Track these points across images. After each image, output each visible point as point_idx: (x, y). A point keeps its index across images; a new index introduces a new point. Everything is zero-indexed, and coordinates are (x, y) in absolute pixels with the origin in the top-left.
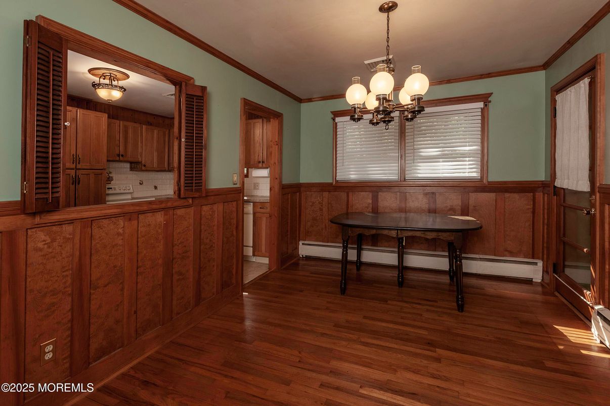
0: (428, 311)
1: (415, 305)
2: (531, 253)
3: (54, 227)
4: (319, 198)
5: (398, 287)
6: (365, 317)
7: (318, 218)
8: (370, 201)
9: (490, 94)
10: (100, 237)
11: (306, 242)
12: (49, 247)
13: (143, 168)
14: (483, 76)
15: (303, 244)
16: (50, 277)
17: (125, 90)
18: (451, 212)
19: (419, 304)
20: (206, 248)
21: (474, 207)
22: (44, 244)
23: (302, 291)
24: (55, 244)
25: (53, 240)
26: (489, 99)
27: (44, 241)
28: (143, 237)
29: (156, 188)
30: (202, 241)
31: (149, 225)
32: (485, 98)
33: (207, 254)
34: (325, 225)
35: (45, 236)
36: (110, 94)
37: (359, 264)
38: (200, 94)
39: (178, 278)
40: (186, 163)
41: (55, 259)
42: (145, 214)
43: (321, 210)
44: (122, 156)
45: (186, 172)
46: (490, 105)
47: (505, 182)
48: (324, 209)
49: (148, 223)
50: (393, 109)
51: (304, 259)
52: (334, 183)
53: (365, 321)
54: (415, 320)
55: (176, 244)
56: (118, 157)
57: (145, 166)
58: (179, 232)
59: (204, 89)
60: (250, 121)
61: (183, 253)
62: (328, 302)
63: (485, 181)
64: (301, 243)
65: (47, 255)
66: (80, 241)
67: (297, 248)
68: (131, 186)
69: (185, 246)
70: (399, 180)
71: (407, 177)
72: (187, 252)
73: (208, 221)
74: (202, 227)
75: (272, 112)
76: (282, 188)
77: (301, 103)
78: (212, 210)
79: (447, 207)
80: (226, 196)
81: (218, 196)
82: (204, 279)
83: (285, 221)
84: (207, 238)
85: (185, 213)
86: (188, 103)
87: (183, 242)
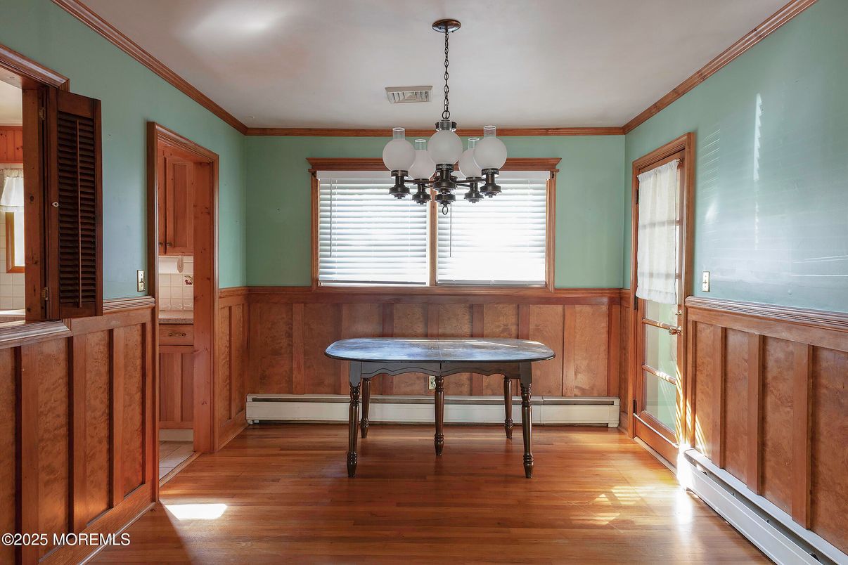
2: (606, 390)
4: (284, 316)
9: (558, 160)
11: (262, 396)
15: (254, 400)
20: (95, 418)
21: (536, 326)
26: (557, 167)
30: (87, 403)
32: (552, 165)
33: (95, 428)
34: (298, 363)
38: (88, 114)
39: (47, 478)
40: (63, 250)
43: (290, 335)
45: (63, 269)
46: (558, 176)
47: (576, 290)
48: (295, 334)
51: (258, 427)
52: (314, 288)
55: (42, 412)
58: (47, 389)
59: (95, 104)
61: (55, 429)
63: (551, 289)
64: (249, 398)
67: (242, 409)
69: (58, 416)
70: (428, 285)
71: (440, 281)
72: (61, 427)
73: (96, 364)
74: (88, 376)
75: (202, 150)
76: (220, 297)
77: (245, 134)
78: (103, 342)
79: (499, 327)
80: (128, 315)
81: (114, 315)
82: (91, 479)
83: (224, 359)
84: (96, 398)
85: (57, 349)
86: (63, 130)
87: (55, 408)
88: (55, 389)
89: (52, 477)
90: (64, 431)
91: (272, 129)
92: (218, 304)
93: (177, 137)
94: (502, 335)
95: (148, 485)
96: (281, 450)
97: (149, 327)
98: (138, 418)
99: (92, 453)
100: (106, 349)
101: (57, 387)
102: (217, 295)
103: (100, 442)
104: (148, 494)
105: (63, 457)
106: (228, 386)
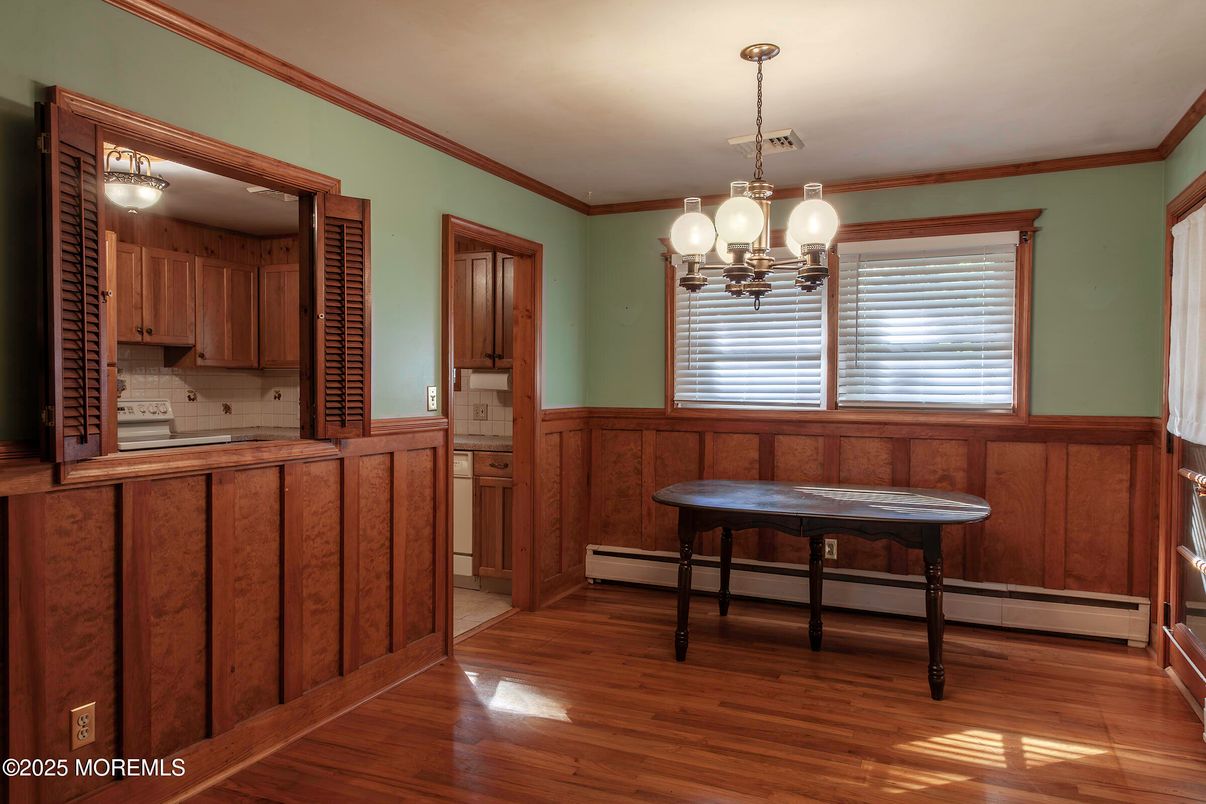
0: (864, 695)
1: (839, 686)
2: (1126, 582)
3: (87, 491)
4: (632, 446)
5: (810, 651)
6: (723, 704)
7: (631, 492)
8: (755, 455)
9: (1039, 213)
10: (166, 515)
11: (602, 548)
12: (80, 528)
13: (200, 361)
14: (1021, 169)
15: (596, 553)
16: (84, 586)
17: (168, 184)
18: (944, 484)
19: (851, 683)
20: (372, 550)
21: (998, 473)
22: (73, 523)
23: (589, 653)
24: (91, 524)
25: (87, 516)
26: (1037, 224)
27: (73, 516)
28: (245, 518)
29: (227, 409)
30: (361, 532)
31: (256, 494)
32: (1025, 223)
33: (372, 561)
34: (649, 509)
35: (74, 507)
36: (133, 197)
37: (724, 599)
38: (357, 217)
39: (314, 607)
40: (328, 364)
41: (91, 552)
42: (247, 472)
43: (640, 473)
44: (150, 332)
47: (1067, 419)
48: (645, 471)
49: (253, 491)
50: (770, 267)
51: (598, 586)
52: (669, 410)
53: (722, 710)
54: (830, 712)
55: (309, 537)
56: (140, 336)
57: (202, 356)
58: (315, 512)
59: (364, 205)
60: (464, 256)
61: (324, 556)
62: (645, 675)
63: (1024, 416)
64: (590, 549)
65: (77, 543)
66: (134, 520)
67: (581, 560)
68: (168, 404)
69: (327, 542)
70: (823, 407)
71: (841, 401)
72: (332, 554)
73: (374, 490)
74: (363, 502)
75: (517, 241)
76: (543, 420)
77: (588, 214)
78: (382, 467)
79: (935, 472)
80: (414, 437)
81: (395, 437)
82: (367, 616)
83: (551, 497)
84: (373, 527)
85: (326, 471)
86: (330, 236)
87: (323, 533)
88: (323, 513)
89: (319, 606)
90: (335, 559)
91: (618, 205)
92: (541, 429)
93: (481, 229)
94: (939, 485)
95: (439, 635)
96: (611, 618)
97: (441, 452)
98: (427, 555)
99: (367, 588)
100: (386, 475)
101: (326, 511)
102: (539, 418)
103: (378, 577)
104: (439, 645)
105: (334, 587)
106: (558, 532)
